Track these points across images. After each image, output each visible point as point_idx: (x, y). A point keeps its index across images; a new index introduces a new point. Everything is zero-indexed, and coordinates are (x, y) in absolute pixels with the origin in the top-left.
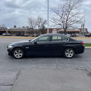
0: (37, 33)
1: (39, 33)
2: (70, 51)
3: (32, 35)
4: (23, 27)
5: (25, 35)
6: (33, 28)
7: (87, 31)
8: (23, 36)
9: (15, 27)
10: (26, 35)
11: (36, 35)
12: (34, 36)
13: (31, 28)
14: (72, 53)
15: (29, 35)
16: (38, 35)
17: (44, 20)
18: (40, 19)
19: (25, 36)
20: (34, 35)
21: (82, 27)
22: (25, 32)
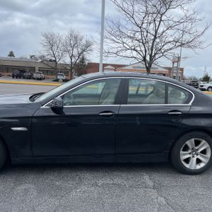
0: (66, 73)
1: (72, 73)
2: (197, 143)
3: (54, 77)
4: (31, 57)
5: (35, 75)
6: (55, 61)
7: (182, 73)
8: (30, 78)
9: (11, 54)
10: (39, 76)
11: (65, 77)
12: (57, 80)
13: (51, 61)
14: (204, 152)
15: (46, 76)
16: (69, 78)
17: (84, 42)
18: (76, 38)
19: (34, 79)
20: (58, 77)
21: (176, 65)
22: (37, 69)
